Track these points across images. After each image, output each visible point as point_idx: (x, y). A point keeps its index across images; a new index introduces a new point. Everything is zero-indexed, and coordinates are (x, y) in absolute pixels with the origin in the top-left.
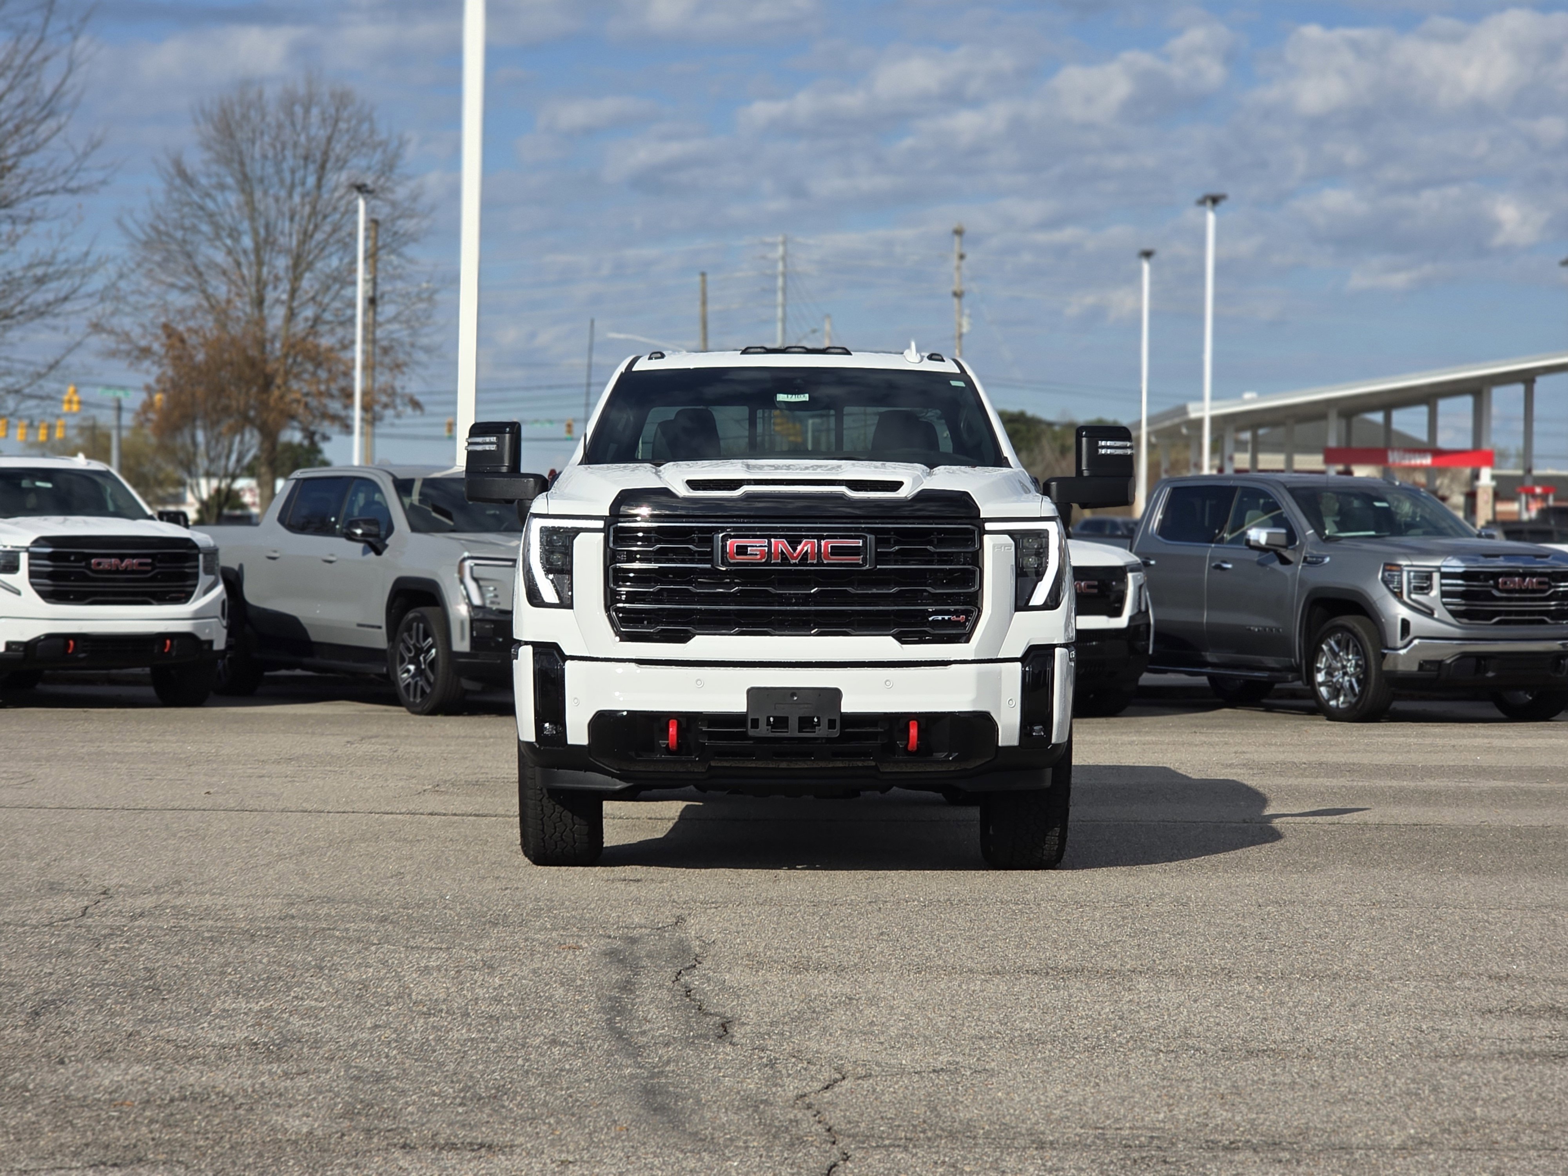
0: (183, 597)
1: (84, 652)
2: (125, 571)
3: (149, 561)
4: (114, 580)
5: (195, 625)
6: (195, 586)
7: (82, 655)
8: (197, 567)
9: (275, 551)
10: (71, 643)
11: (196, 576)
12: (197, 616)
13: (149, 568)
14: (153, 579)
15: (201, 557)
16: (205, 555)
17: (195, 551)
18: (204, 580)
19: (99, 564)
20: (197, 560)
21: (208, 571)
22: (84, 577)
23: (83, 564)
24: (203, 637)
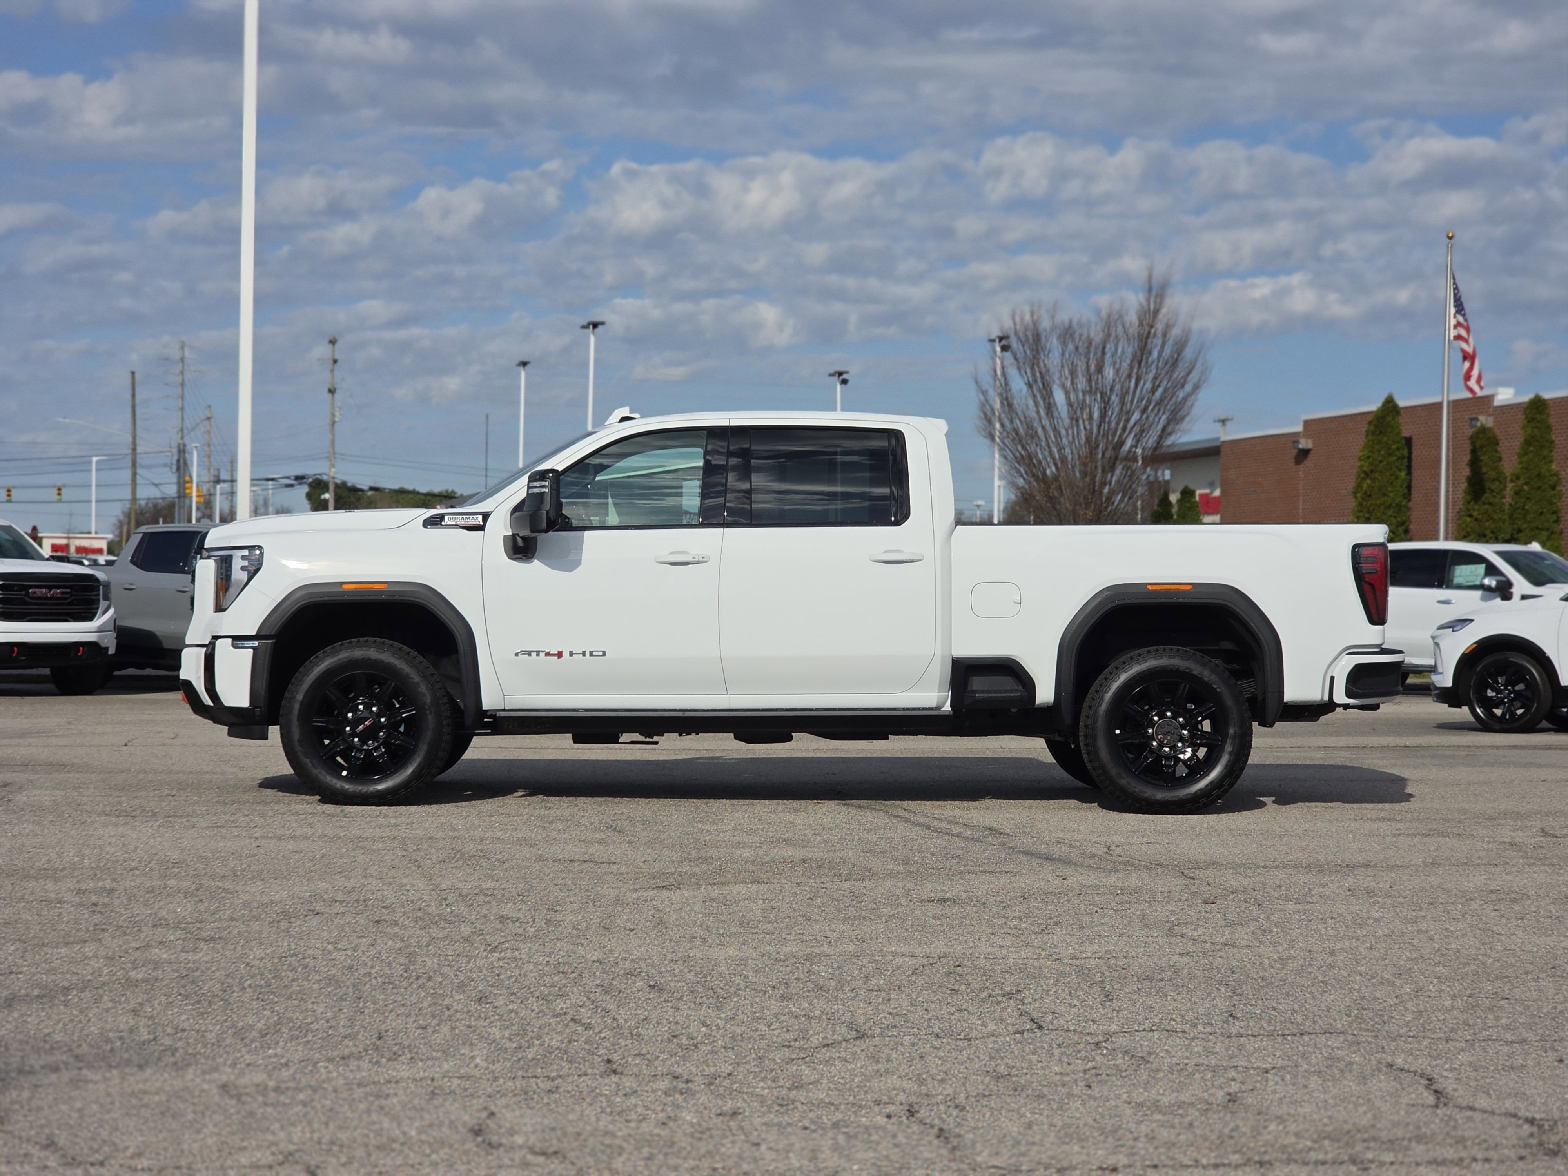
0: (90, 617)
1: (24, 656)
2: (52, 598)
3: (69, 590)
4: (45, 604)
5: (99, 637)
6: (97, 609)
7: (23, 658)
8: (99, 595)
9: (131, 584)
10: (16, 649)
11: (98, 600)
12: (99, 630)
13: (68, 596)
14: (70, 604)
15: (101, 587)
16: (104, 587)
17: (97, 584)
18: (103, 604)
19: (35, 593)
20: (99, 590)
21: (106, 598)
22: (23, 602)
23: (24, 593)
24: (103, 645)
